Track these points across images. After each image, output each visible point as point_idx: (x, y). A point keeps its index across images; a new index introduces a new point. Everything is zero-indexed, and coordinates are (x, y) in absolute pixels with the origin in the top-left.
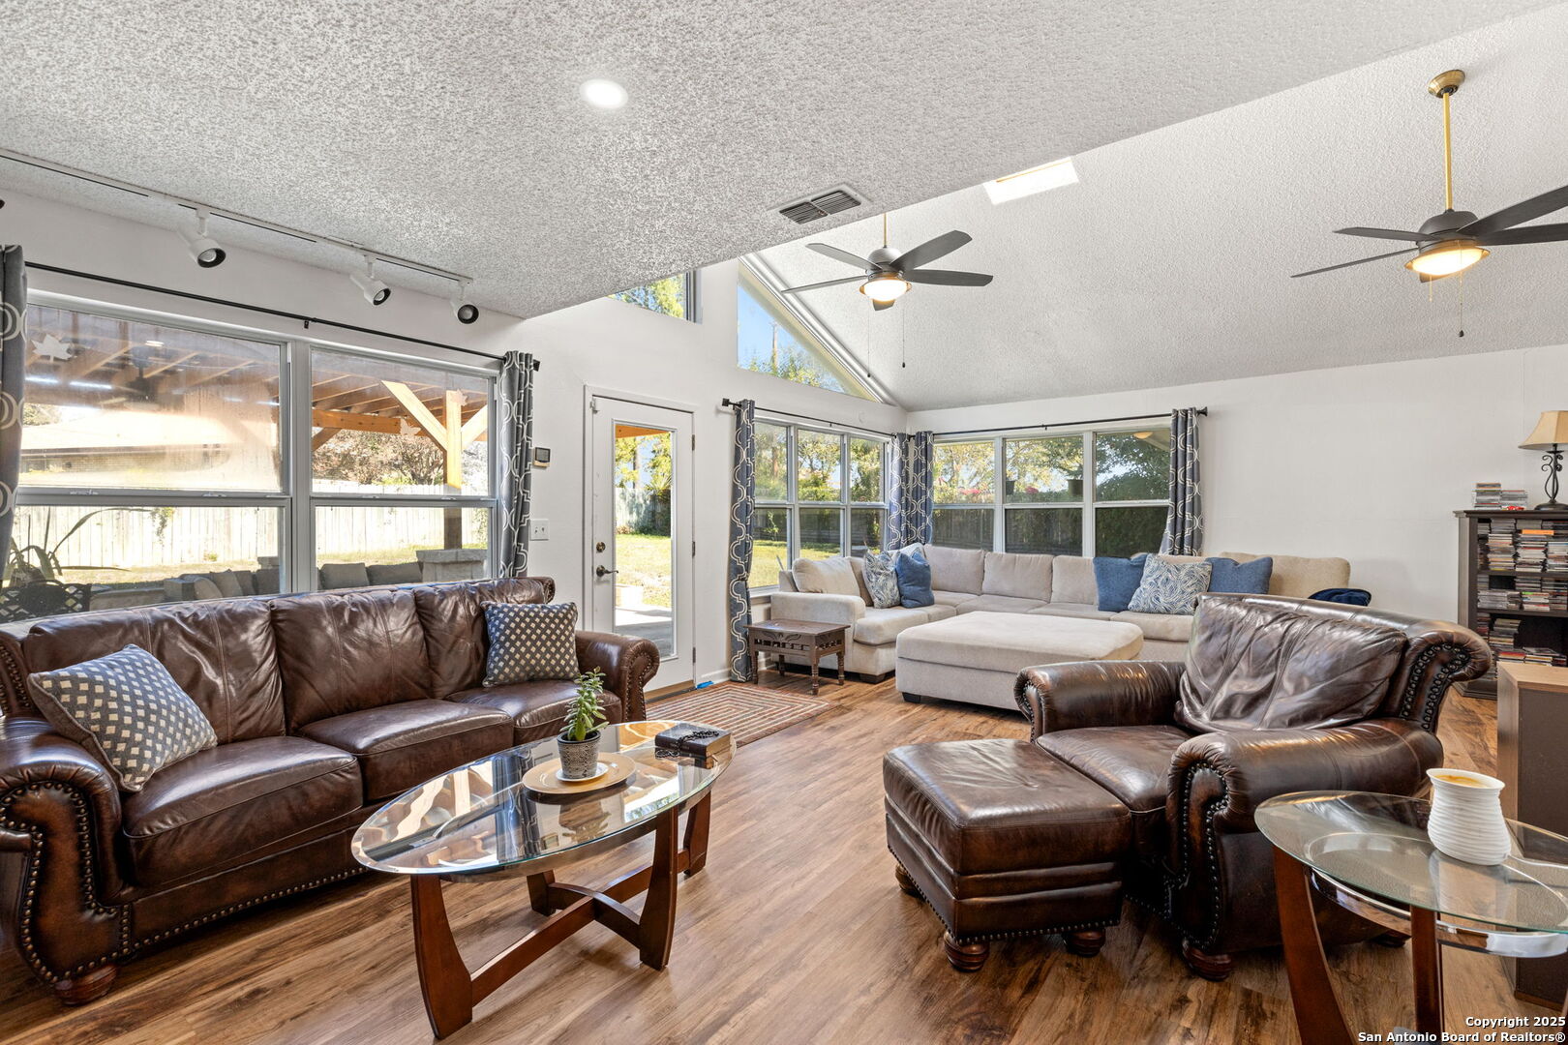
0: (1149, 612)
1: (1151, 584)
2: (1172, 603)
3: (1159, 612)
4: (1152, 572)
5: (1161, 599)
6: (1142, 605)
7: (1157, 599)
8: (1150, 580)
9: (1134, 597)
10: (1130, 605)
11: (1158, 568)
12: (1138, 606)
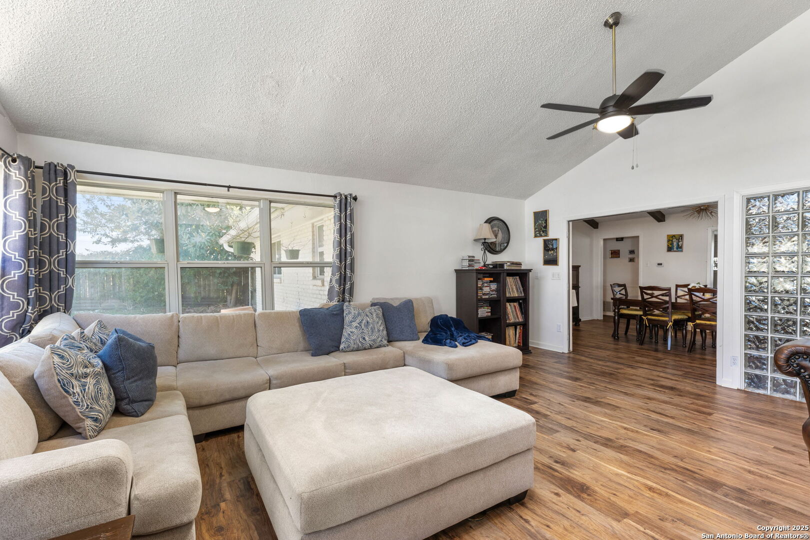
0: (358, 350)
1: (356, 327)
2: (374, 340)
3: (365, 349)
4: (355, 318)
5: (367, 338)
6: (352, 345)
7: (364, 339)
8: (355, 324)
9: (343, 339)
10: (342, 346)
11: (359, 314)
12: (349, 347)
